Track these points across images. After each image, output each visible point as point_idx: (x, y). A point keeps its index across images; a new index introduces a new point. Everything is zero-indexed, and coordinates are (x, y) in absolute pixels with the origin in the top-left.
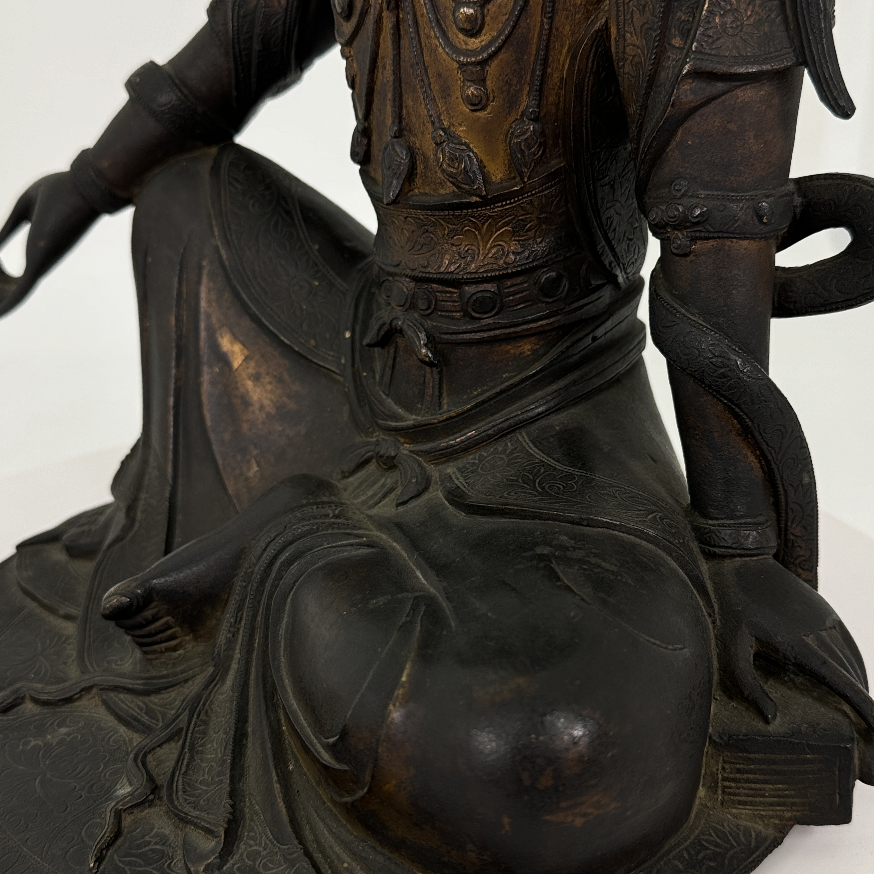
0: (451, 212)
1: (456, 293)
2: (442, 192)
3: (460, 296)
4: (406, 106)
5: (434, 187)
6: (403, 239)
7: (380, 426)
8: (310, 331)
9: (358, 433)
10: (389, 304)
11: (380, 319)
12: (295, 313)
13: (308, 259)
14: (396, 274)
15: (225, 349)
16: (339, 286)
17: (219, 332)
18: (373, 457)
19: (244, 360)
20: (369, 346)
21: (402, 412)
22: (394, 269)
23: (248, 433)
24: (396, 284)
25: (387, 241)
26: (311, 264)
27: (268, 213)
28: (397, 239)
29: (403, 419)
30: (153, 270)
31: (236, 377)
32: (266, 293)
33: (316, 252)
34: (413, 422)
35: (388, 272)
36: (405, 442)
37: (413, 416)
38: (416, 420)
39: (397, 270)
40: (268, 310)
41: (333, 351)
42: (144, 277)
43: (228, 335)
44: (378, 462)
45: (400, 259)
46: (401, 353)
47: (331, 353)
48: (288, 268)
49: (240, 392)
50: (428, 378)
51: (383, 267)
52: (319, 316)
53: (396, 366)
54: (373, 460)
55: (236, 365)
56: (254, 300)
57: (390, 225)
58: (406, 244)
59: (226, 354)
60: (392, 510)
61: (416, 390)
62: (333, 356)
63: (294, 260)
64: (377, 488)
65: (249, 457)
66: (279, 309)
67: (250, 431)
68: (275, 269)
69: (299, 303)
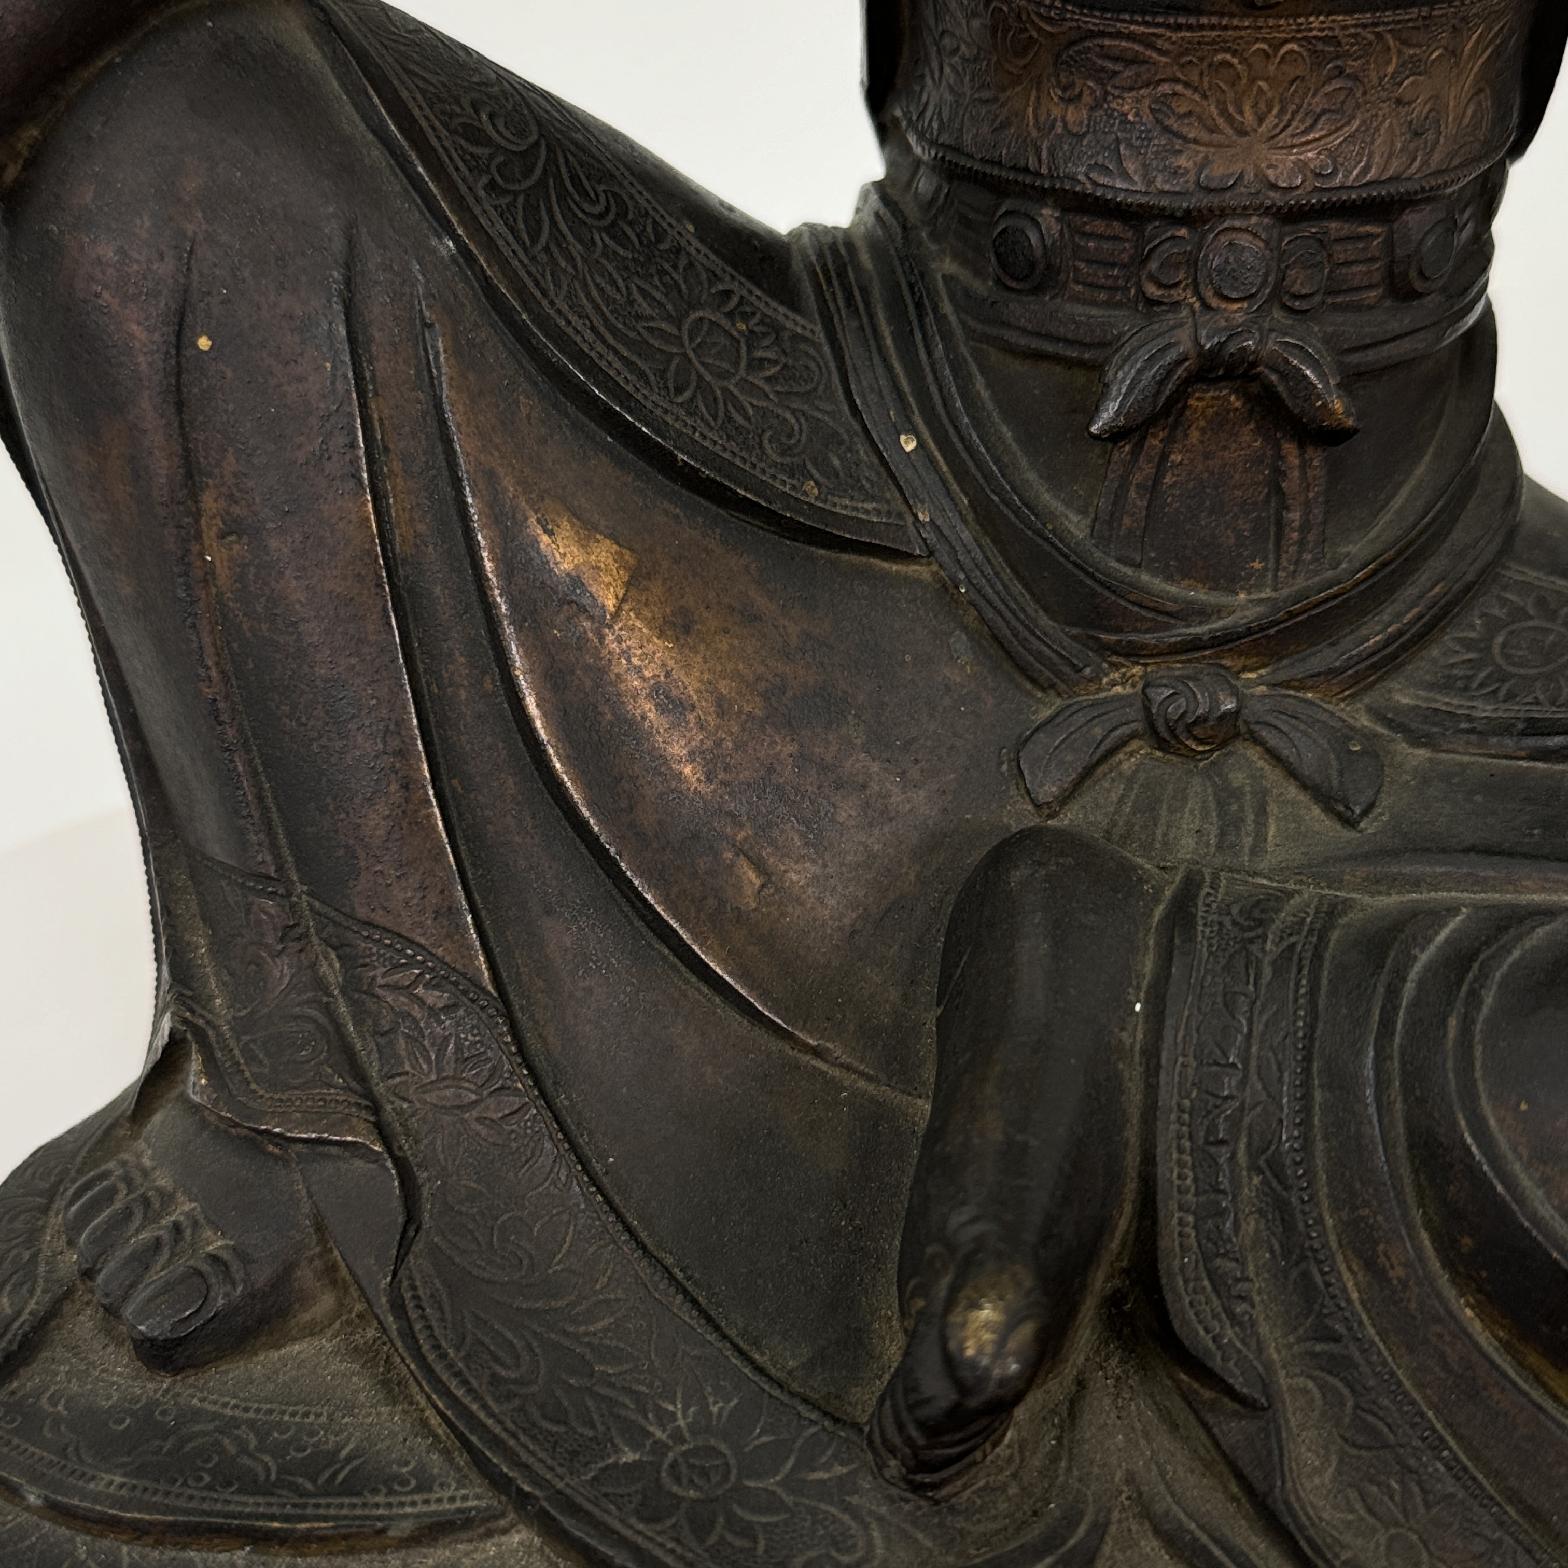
1: (1378, 236)
3: (1390, 244)
6: (1247, 109)
7: (1134, 653)
8: (788, 460)
9: (1029, 694)
10: (1176, 305)
11: (1163, 350)
12: (730, 419)
13: (691, 265)
14: (1224, 213)
15: (566, 566)
16: (789, 325)
17: (533, 520)
18: (1133, 736)
19: (628, 585)
20: (1115, 436)
21: (1199, 594)
22: (1215, 200)
23: (703, 788)
24: (1224, 240)
25: (1167, 130)
26: (704, 276)
27: (537, 144)
28: (1223, 112)
29: (1218, 611)
30: (229, 374)
31: (619, 640)
32: (642, 375)
33: (696, 243)
34: (1260, 609)
35: (1188, 212)
36: (1245, 669)
37: (1242, 596)
38: (1261, 601)
39: (1229, 199)
40: (669, 419)
41: (873, 498)
42: (180, 405)
43: (565, 524)
44: (1162, 744)
45: (1237, 168)
46: (1194, 436)
47: (869, 506)
48: (658, 295)
49: (643, 679)
50: (1292, 483)
51: (1165, 202)
52: (788, 416)
53: (1168, 479)
54: (1134, 745)
55: (610, 603)
56: (625, 398)
57: (1195, 78)
58: (1261, 120)
59: (576, 581)
60: (1353, 834)
61: (1244, 526)
62: (879, 513)
63: (662, 272)
64: (1213, 806)
65: (729, 855)
66: (690, 414)
67: (709, 780)
68: (631, 302)
69: (725, 390)
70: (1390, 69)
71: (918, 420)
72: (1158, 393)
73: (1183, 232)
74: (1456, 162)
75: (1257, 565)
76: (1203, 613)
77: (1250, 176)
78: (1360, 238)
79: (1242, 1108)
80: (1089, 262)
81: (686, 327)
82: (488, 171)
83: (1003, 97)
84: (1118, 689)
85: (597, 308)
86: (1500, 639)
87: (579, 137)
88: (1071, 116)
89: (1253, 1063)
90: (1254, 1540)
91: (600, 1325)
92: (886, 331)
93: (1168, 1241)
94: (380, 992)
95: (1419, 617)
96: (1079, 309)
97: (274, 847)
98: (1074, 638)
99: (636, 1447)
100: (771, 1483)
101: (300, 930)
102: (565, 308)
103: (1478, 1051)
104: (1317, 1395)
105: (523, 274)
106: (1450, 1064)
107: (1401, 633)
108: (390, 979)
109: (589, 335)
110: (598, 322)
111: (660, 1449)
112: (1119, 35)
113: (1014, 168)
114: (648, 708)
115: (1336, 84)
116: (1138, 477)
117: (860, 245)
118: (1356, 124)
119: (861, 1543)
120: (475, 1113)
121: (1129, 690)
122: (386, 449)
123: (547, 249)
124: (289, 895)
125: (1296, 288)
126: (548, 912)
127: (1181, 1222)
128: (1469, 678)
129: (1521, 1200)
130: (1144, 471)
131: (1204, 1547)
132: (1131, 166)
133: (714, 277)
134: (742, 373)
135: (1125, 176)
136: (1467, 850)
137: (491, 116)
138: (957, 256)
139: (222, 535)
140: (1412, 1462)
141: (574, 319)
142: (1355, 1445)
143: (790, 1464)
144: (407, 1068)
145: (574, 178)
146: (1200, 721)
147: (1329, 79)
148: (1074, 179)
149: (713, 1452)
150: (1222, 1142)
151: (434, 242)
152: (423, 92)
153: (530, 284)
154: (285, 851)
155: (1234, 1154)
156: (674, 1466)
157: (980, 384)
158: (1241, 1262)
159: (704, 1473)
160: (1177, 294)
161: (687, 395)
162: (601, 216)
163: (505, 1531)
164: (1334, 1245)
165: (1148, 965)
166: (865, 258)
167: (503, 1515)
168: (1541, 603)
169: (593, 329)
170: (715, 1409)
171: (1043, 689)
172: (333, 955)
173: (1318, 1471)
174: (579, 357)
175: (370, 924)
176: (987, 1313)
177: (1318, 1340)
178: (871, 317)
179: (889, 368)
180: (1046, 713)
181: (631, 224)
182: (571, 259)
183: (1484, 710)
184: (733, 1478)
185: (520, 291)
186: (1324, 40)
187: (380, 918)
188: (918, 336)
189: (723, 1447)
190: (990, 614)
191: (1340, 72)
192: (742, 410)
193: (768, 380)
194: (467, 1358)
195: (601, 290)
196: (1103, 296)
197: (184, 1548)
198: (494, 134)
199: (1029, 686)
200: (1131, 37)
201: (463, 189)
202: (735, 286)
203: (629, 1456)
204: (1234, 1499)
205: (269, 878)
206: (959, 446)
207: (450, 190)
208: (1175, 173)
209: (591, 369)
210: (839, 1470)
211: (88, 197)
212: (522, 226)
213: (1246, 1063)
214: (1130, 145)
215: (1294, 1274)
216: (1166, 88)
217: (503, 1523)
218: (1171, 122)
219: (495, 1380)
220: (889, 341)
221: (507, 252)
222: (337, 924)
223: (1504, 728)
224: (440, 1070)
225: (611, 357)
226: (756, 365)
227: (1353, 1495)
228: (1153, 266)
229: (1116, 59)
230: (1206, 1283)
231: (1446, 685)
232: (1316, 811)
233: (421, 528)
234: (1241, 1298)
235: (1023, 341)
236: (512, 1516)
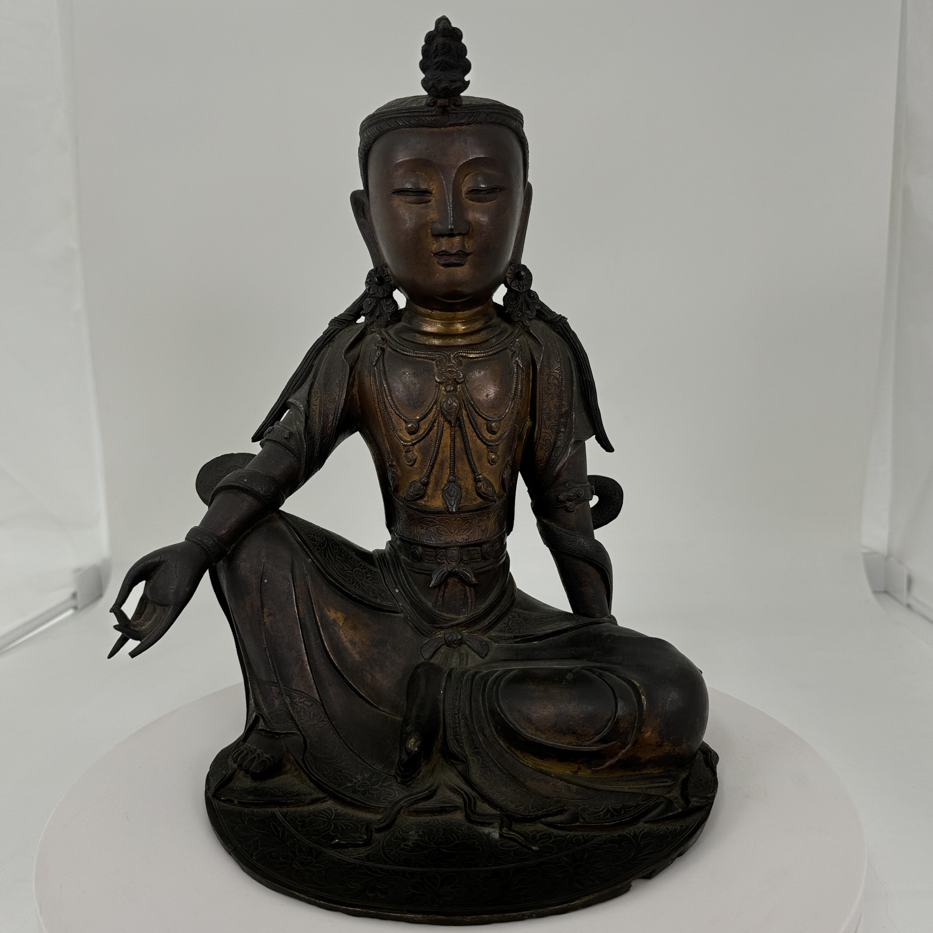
0: (482, 511)
1: (479, 549)
2: (475, 503)
3: (481, 550)
4: (457, 468)
5: (470, 501)
6: (452, 529)
7: (442, 628)
8: (374, 595)
9: (423, 638)
10: (444, 563)
11: (442, 571)
12: (363, 588)
13: (354, 560)
14: (450, 547)
15: (333, 617)
16: (373, 570)
17: (326, 609)
18: (443, 645)
19: (344, 621)
20: (434, 587)
21: (454, 616)
22: (448, 545)
23: (359, 659)
24: (451, 552)
25: (439, 533)
26: (357, 562)
27: (325, 540)
28: (448, 530)
29: (457, 619)
30: (270, 586)
31: (343, 631)
32: (346, 581)
33: (355, 556)
34: (465, 618)
35: (444, 547)
36: (463, 630)
37: (462, 616)
38: (465, 617)
39: (451, 545)
40: (351, 589)
41: (391, 602)
42: (261, 592)
43: (332, 609)
44: (448, 646)
45: (451, 539)
46: (450, 586)
47: (390, 603)
48: (348, 566)
49: (347, 638)
50: (468, 594)
51: (439, 545)
52: (374, 587)
53: (446, 595)
54: (443, 646)
55: (341, 624)
56: (343, 585)
57: (443, 525)
58: (455, 531)
59: (334, 620)
60: (484, 660)
61: (461, 603)
62: (392, 604)
63: (349, 562)
64: (458, 657)
65: (365, 673)
66: (355, 588)
67: (361, 657)
68: (343, 568)
69: (361, 583)
70: (477, 521)
71: (399, 586)
72: (441, 579)
73: (443, 550)
74: (492, 535)
75: (464, 610)
76: (454, 620)
77: (454, 540)
78: (475, 550)
79: (460, 707)
80: (428, 556)
81: (354, 572)
82: (316, 546)
83: (411, 527)
84: (439, 636)
85: (337, 569)
86: (510, 622)
87: (332, 538)
88: (422, 531)
89: (461, 699)
90: (465, 786)
91: (343, 764)
92: (392, 569)
93: (448, 734)
94: (297, 703)
95: (495, 618)
96: (427, 564)
97: (276, 677)
98: (431, 626)
99: (351, 783)
100: (377, 787)
101: (281, 693)
102: (331, 570)
103: (500, 693)
104: (476, 760)
105: (324, 564)
106: (494, 695)
107: (491, 622)
108: (300, 700)
109: (336, 575)
110: (337, 572)
111: (356, 783)
112: (429, 518)
113: (413, 540)
114: (348, 644)
115: (467, 524)
116: (440, 595)
117: (386, 553)
118: (472, 531)
119: (394, 794)
120: (317, 726)
121: (442, 636)
122: (299, 598)
123: (328, 559)
124: (279, 686)
125: (464, 559)
126: (330, 685)
127: (450, 730)
128: (505, 630)
129: (506, 717)
130: (441, 593)
131: (456, 789)
132: (433, 539)
133: (359, 562)
134: (365, 579)
135: (432, 541)
136: (502, 660)
137: (317, 536)
138: (405, 555)
139: (268, 616)
140: (492, 769)
141: (333, 572)
142: (483, 768)
143: (380, 783)
144: (303, 718)
145: (332, 546)
146: (455, 640)
147: (466, 524)
148: (423, 542)
149: (365, 783)
150: (456, 714)
151: (307, 560)
152: (305, 533)
153: (325, 566)
154: (278, 677)
155: (459, 716)
156: (358, 785)
157: (410, 579)
158: (461, 736)
159: (364, 786)
160: (443, 561)
161: (354, 584)
162: (337, 552)
163: (327, 801)
164: (477, 732)
165: (443, 684)
166: (388, 556)
167: (326, 798)
168: (518, 615)
169: (337, 573)
170: (366, 776)
171: (426, 637)
172: (288, 697)
173: (476, 774)
174: (334, 579)
175: (295, 690)
176: (412, 740)
177: (475, 749)
178: (389, 567)
179: (393, 577)
180: (426, 641)
181: (343, 553)
182: (332, 561)
183: (507, 635)
184: (370, 786)
185: (323, 568)
186: (464, 517)
187: (298, 689)
188: (398, 571)
189: (367, 782)
190: (414, 623)
191: (468, 522)
192: (364, 586)
193: (370, 580)
194: (318, 771)
195: (337, 566)
196: (431, 562)
197: (266, 808)
198: (317, 539)
199: (422, 636)
200: (431, 518)
201: (312, 550)
202: (363, 563)
203: (350, 785)
204: (462, 781)
205: (275, 683)
206: (407, 591)
207: (310, 550)
208: (441, 540)
209: (336, 580)
210: (389, 783)
211: (245, 556)
212: (323, 555)
213: (460, 699)
214: (433, 536)
215: (470, 737)
216: (438, 526)
217: (327, 799)
218: (439, 532)
219: (323, 774)
220: (393, 572)
221: (321, 561)
222: (289, 691)
223: (510, 638)
224: (310, 718)
225: (340, 578)
226: (367, 578)
227: (482, 777)
228: (439, 556)
229: (429, 522)
230: (455, 741)
231: (501, 631)
232: (477, 656)
233: (305, 612)
234: (461, 743)
235: (417, 571)
236: (328, 798)
